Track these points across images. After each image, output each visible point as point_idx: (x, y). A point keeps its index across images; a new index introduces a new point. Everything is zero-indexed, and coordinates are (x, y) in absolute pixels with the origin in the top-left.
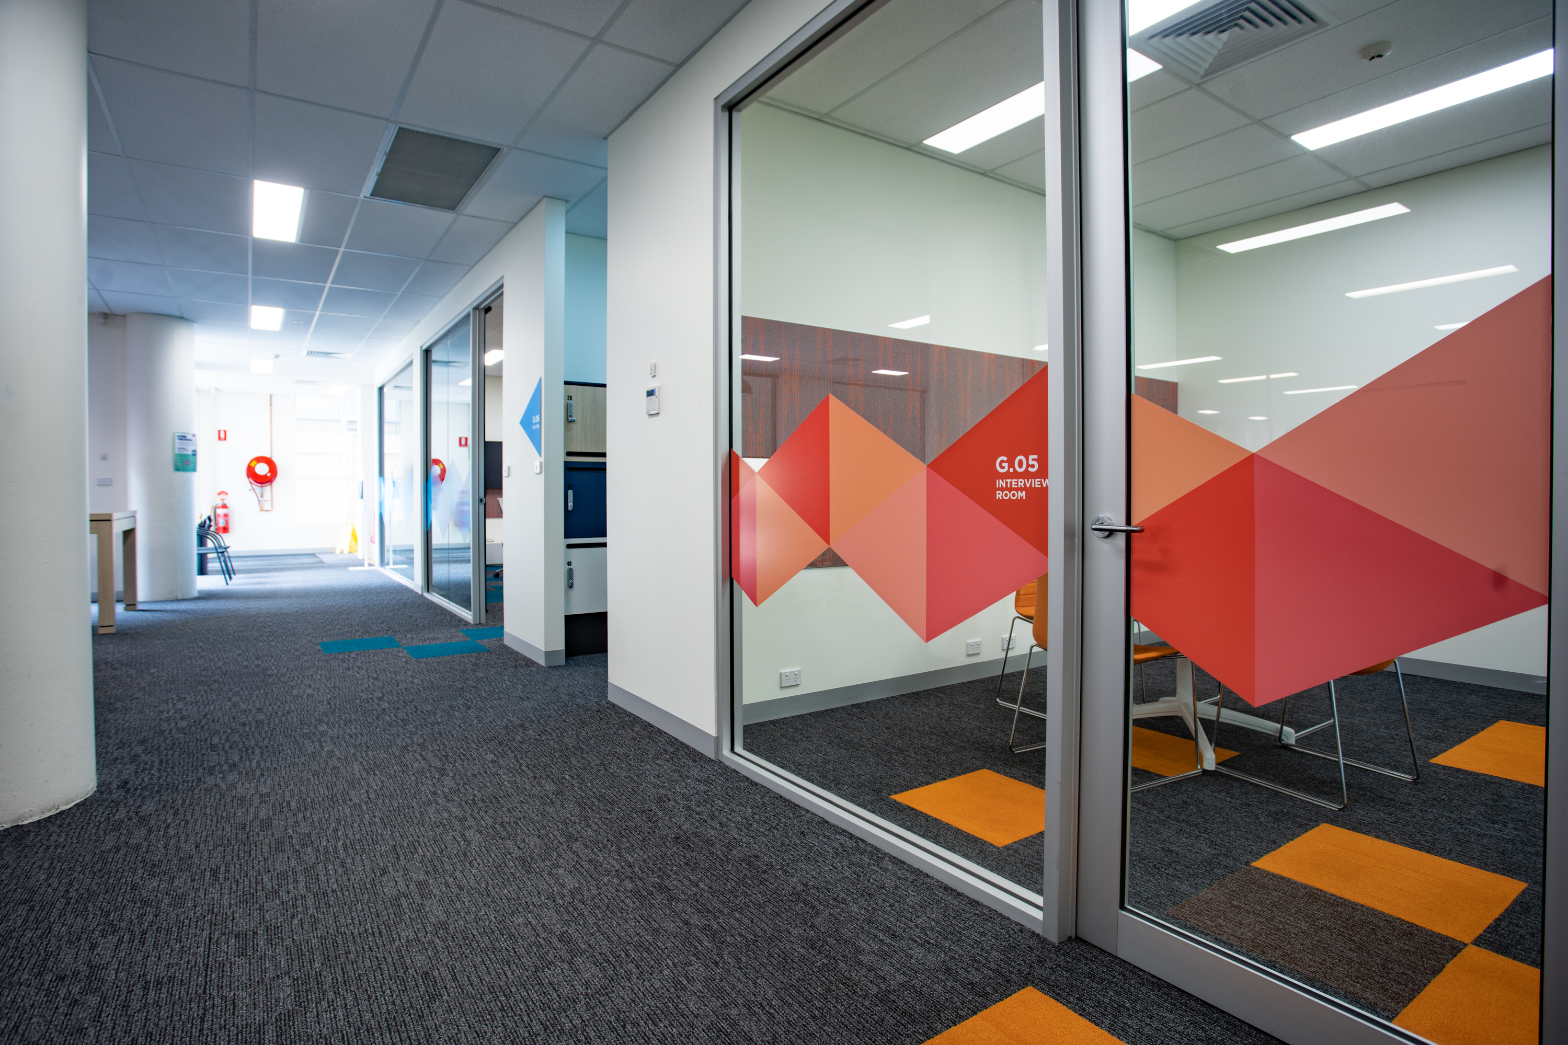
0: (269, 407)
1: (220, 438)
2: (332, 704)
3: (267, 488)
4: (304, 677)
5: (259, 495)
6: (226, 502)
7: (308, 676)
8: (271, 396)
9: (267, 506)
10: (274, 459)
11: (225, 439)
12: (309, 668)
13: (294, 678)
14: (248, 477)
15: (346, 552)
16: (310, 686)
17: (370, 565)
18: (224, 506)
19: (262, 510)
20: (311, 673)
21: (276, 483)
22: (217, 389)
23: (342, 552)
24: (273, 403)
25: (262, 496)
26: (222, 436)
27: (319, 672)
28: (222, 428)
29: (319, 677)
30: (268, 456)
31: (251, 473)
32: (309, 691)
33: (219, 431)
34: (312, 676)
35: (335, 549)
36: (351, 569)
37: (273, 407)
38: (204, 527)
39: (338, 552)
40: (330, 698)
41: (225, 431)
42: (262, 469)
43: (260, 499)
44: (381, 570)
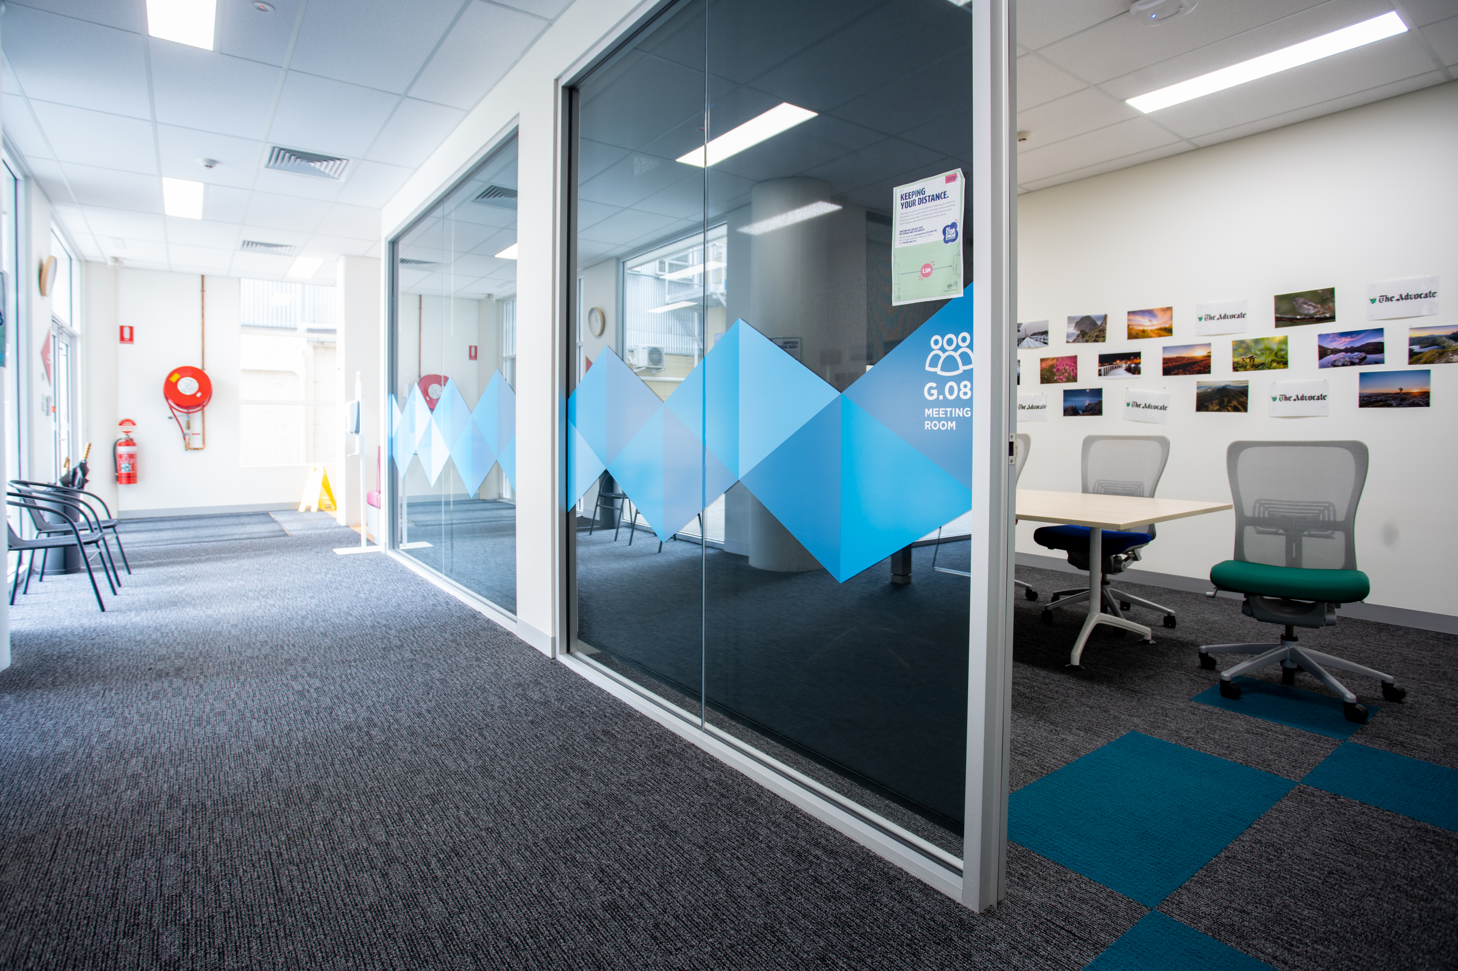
0: (200, 294)
1: (122, 339)
3: (196, 417)
5: (184, 426)
6: (132, 435)
8: (203, 276)
9: (196, 442)
10: (207, 372)
11: (131, 339)
14: (167, 399)
15: (314, 509)
17: (370, 542)
18: (130, 442)
19: (188, 448)
21: (211, 408)
22: (116, 259)
23: (308, 510)
24: (205, 289)
25: (189, 427)
26: (127, 335)
28: (126, 323)
30: (199, 366)
31: (170, 390)
33: (122, 328)
35: (298, 504)
36: (340, 551)
37: (206, 294)
38: (73, 483)
39: (302, 509)
41: (131, 328)
42: (188, 386)
43: (186, 431)
44: (391, 554)
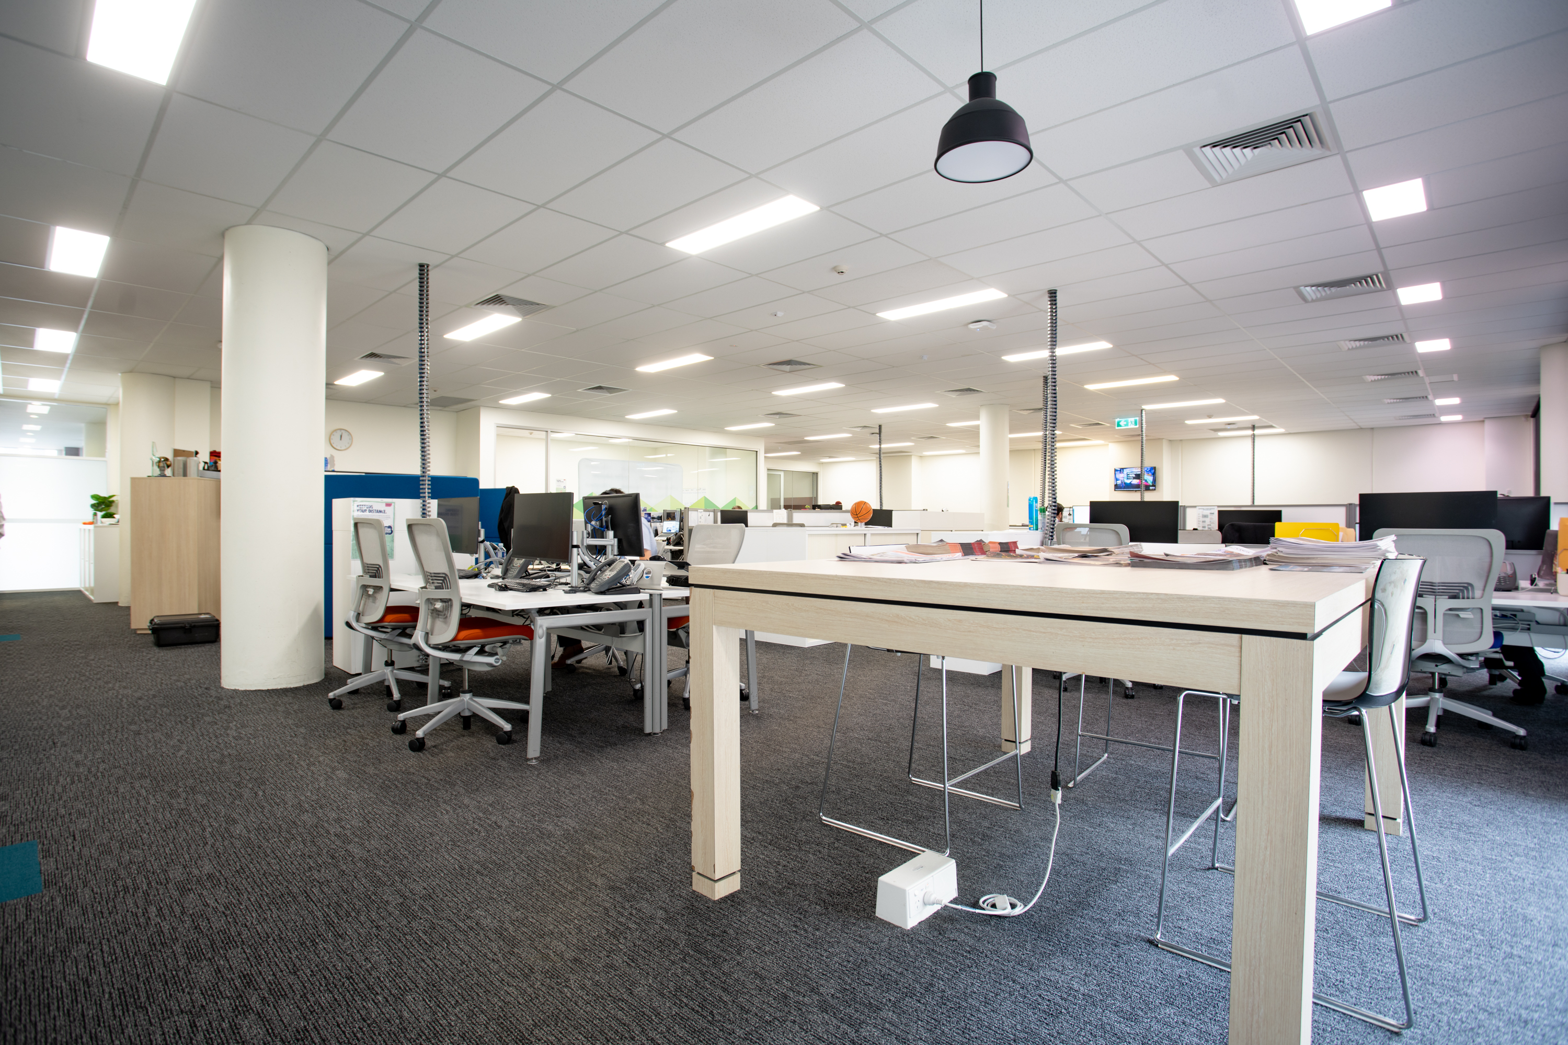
2: (51, 743)
4: (87, 779)
7: (80, 781)
12: (77, 799)
13: (103, 776)
16: (77, 764)
20: (74, 787)
27: (59, 789)
29: (61, 779)
32: (79, 757)
34: (73, 782)
40: (51, 749)
